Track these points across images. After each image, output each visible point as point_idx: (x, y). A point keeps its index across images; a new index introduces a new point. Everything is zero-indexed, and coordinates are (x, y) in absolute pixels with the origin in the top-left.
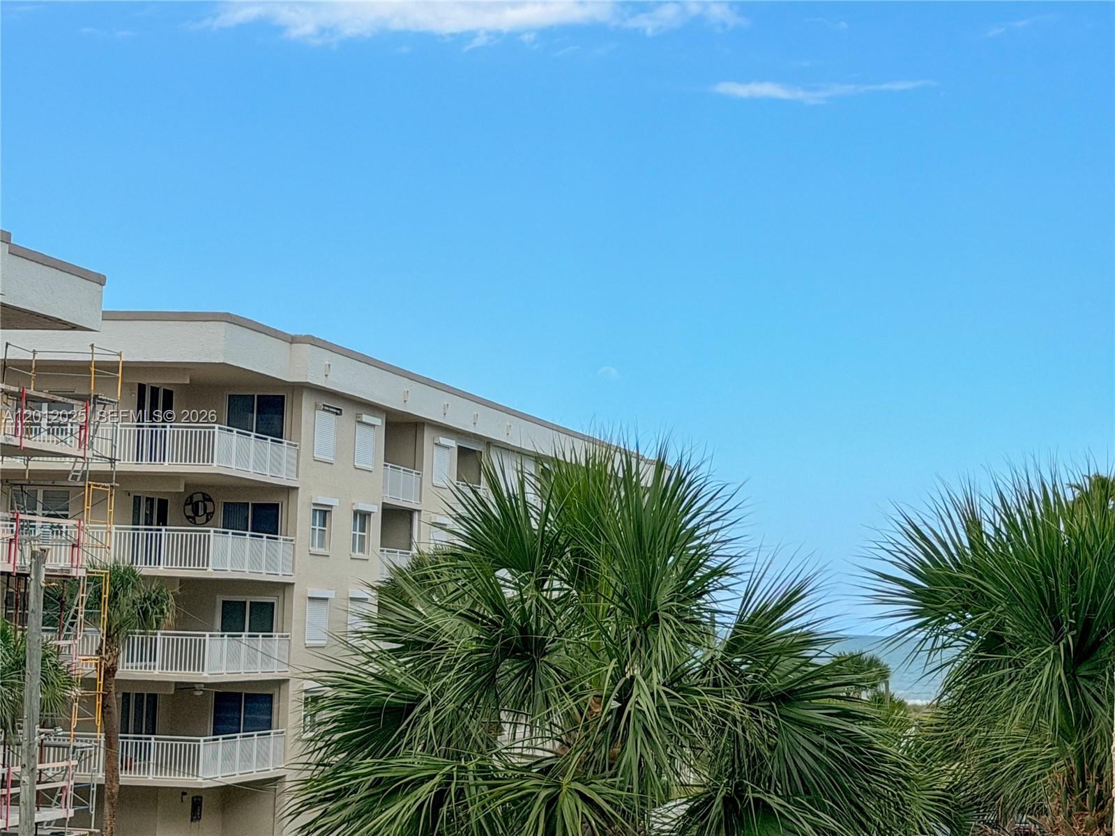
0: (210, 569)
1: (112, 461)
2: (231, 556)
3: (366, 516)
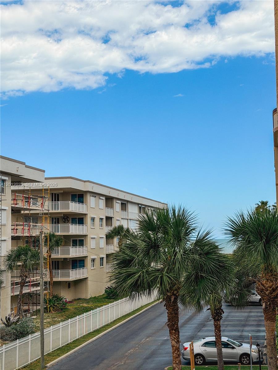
0: (70, 233)
1: (48, 210)
2: (74, 230)
3: (102, 219)
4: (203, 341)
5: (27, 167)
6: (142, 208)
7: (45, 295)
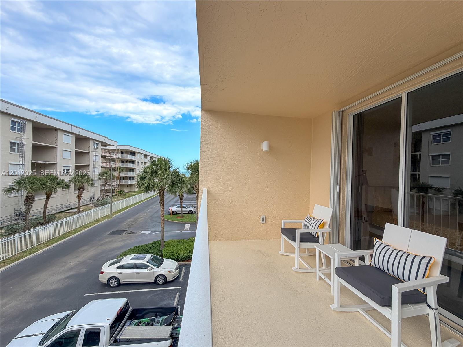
0: (128, 167)
1: (119, 158)
2: (130, 166)
3: (142, 163)
4: (176, 206)
5: (109, 139)
6: (152, 158)
7: (117, 189)
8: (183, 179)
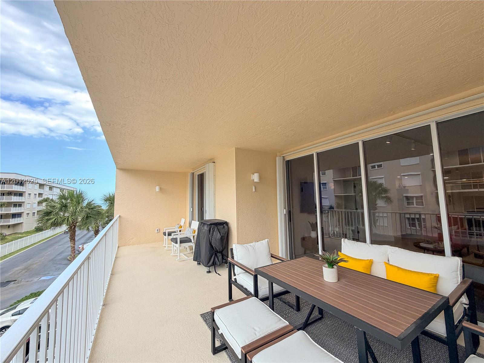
0: (12, 201)
2: (15, 199)
3: (36, 194)
8: (100, 211)
